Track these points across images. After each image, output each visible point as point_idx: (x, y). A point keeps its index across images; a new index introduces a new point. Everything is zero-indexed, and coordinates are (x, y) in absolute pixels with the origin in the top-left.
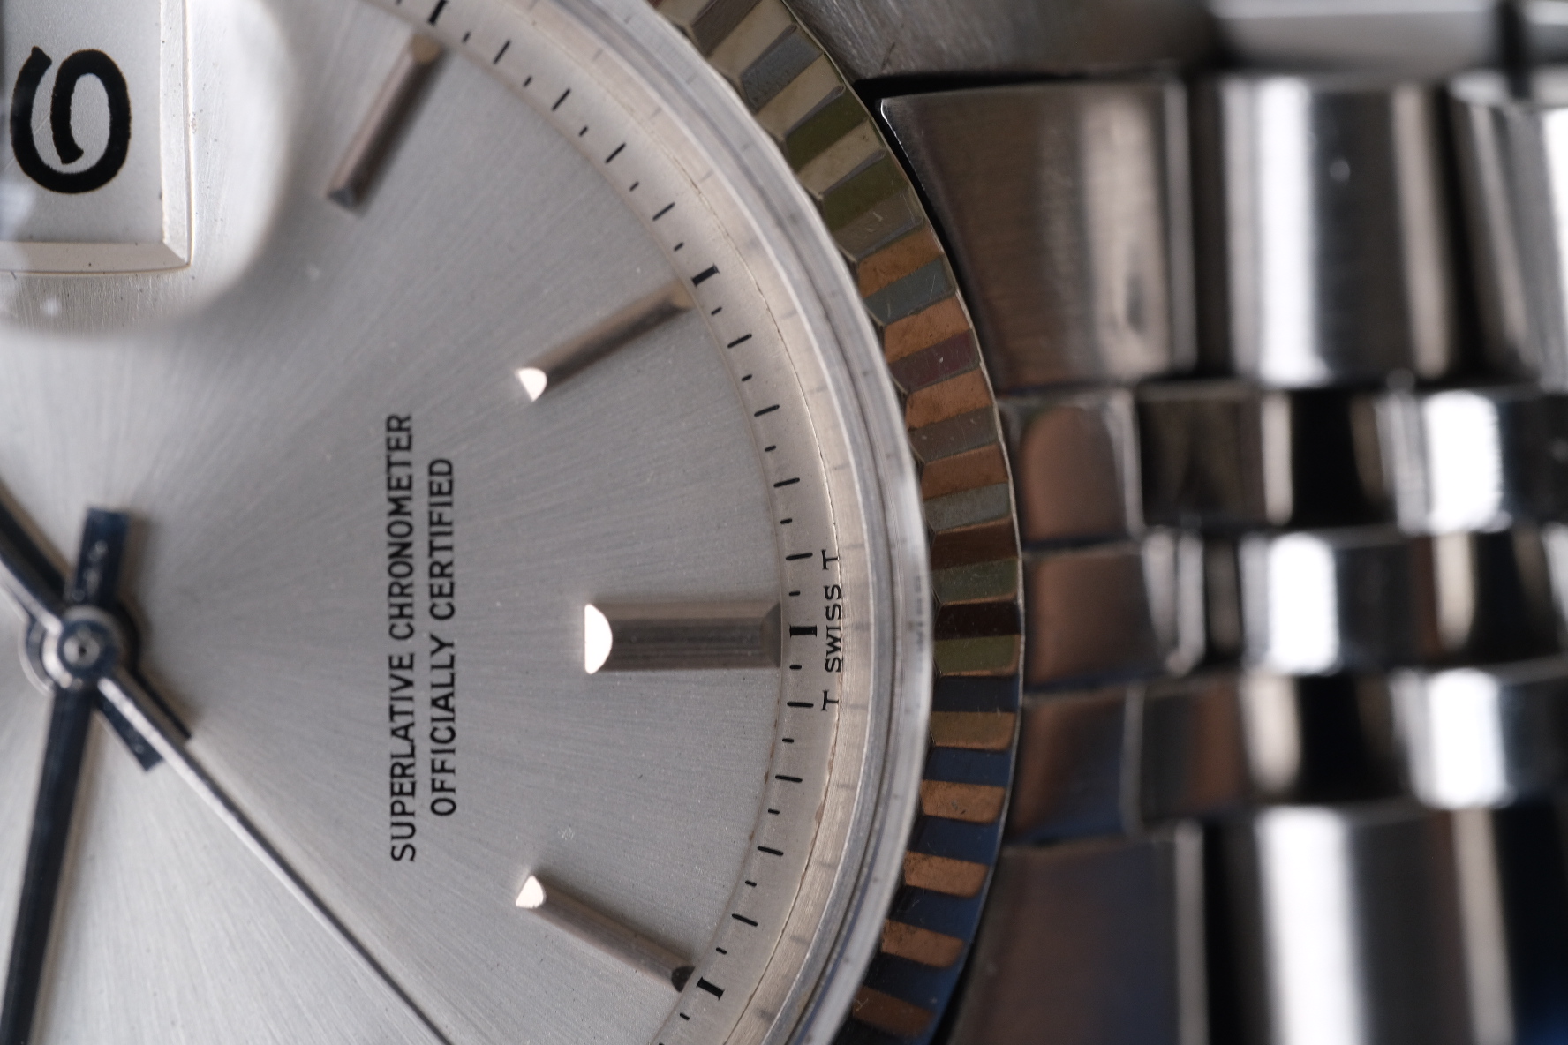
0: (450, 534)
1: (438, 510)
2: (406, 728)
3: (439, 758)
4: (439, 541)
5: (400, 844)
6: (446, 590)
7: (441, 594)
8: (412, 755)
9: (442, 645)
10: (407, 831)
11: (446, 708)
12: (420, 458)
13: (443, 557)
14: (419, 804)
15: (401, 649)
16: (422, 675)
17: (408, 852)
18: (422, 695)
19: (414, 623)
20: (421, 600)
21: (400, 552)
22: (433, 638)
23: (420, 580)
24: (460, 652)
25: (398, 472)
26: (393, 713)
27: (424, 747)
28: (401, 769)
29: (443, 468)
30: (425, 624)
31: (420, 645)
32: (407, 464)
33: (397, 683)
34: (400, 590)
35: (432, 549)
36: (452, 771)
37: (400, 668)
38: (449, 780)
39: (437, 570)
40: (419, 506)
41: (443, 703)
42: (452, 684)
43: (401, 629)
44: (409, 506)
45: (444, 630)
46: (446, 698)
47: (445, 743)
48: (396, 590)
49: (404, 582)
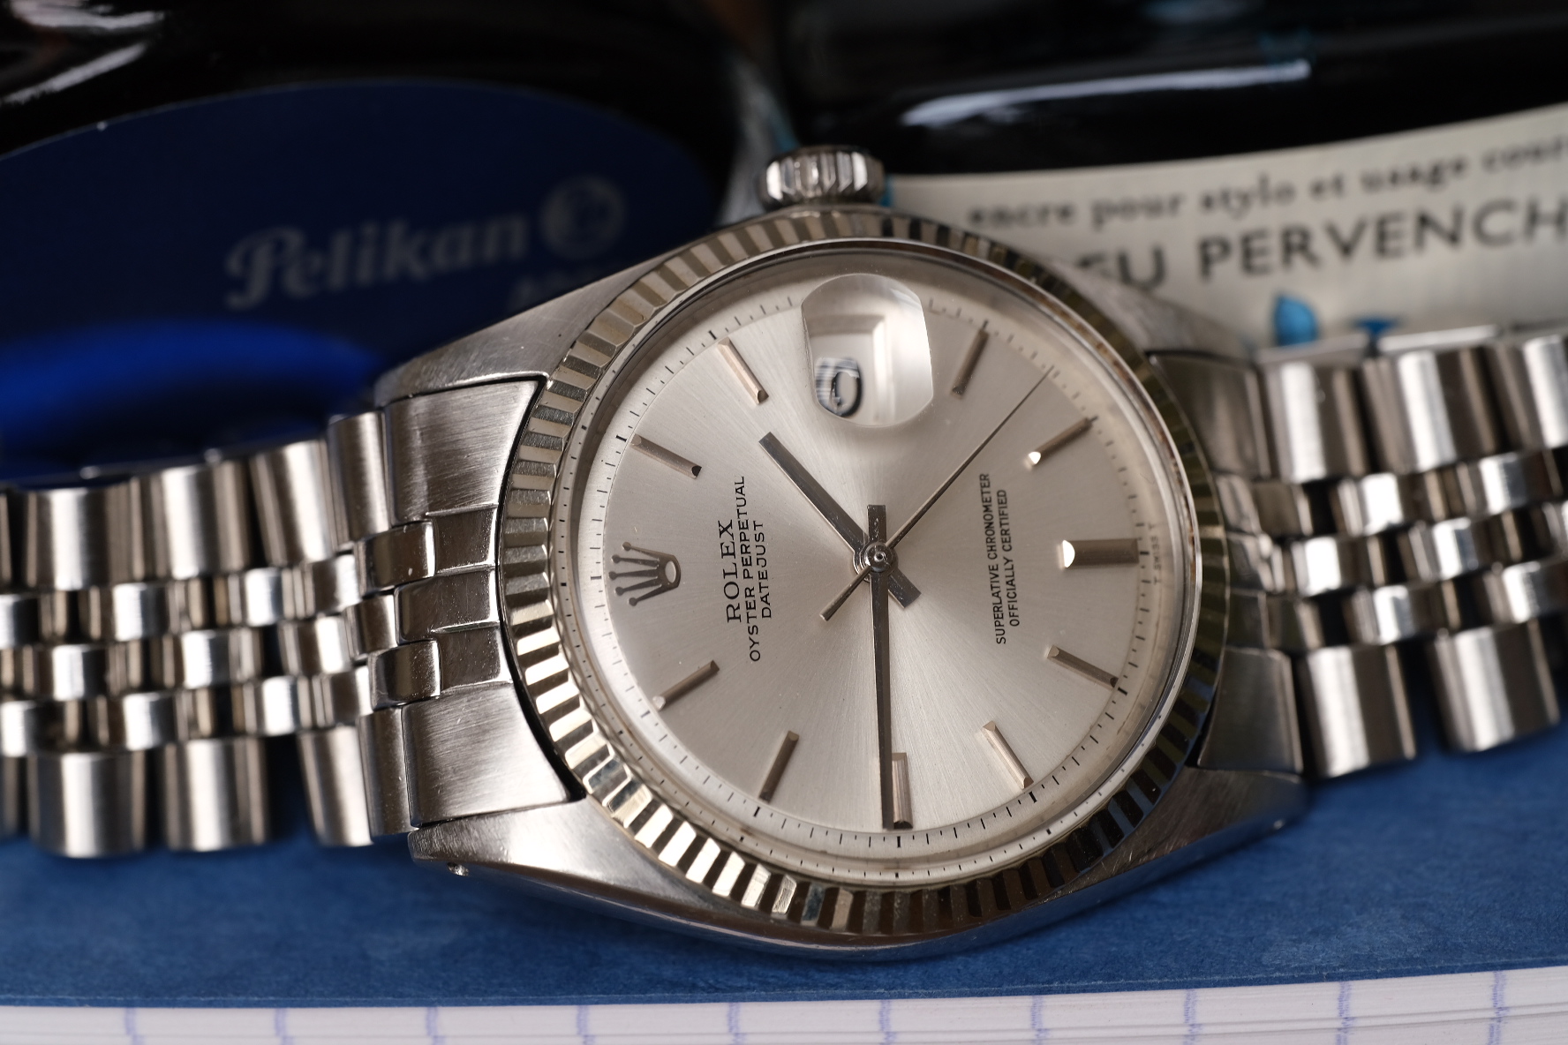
0: (1007, 519)
1: (1002, 510)
2: (998, 593)
3: (1011, 604)
4: (1004, 521)
5: (1000, 637)
6: (1008, 540)
7: (1006, 541)
8: (1001, 603)
9: (1008, 561)
10: (1002, 632)
11: (1012, 585)
12: (993, 489)
13: (1005, 527)
14: (1006, 621)
15: (993, 563)
16: (1002, 573)
17: (1003, 640)
18: (1002, 580)
19: (997, 553)
20: (999, 544)
21: (989, 526)
22: (1004, 558)
23: (998, 537)
24: (1015, 563)
25: (985, 495)
26: (992, 588)
27: (1005, 600)
28: (997, 608)
29: (1001, 493)
30: (1001, 553)
31: (1000, 561)
32: (989, 492)
33: (992, 576)
34: (990, 540)
35: (1001, 525)
36: (1016, 609)
37: (993, 569)
38: (1016, 613)
39: (1003, 532)
40: (995, 508)
41: (1010, 583)
42: (1013, 576)
43: (992, 555)
44: (991, 508)
45: (1009, 555)
46: (1012, 581)
47: (1012, 598)
48: (989, 540)
49: (992, 537)
